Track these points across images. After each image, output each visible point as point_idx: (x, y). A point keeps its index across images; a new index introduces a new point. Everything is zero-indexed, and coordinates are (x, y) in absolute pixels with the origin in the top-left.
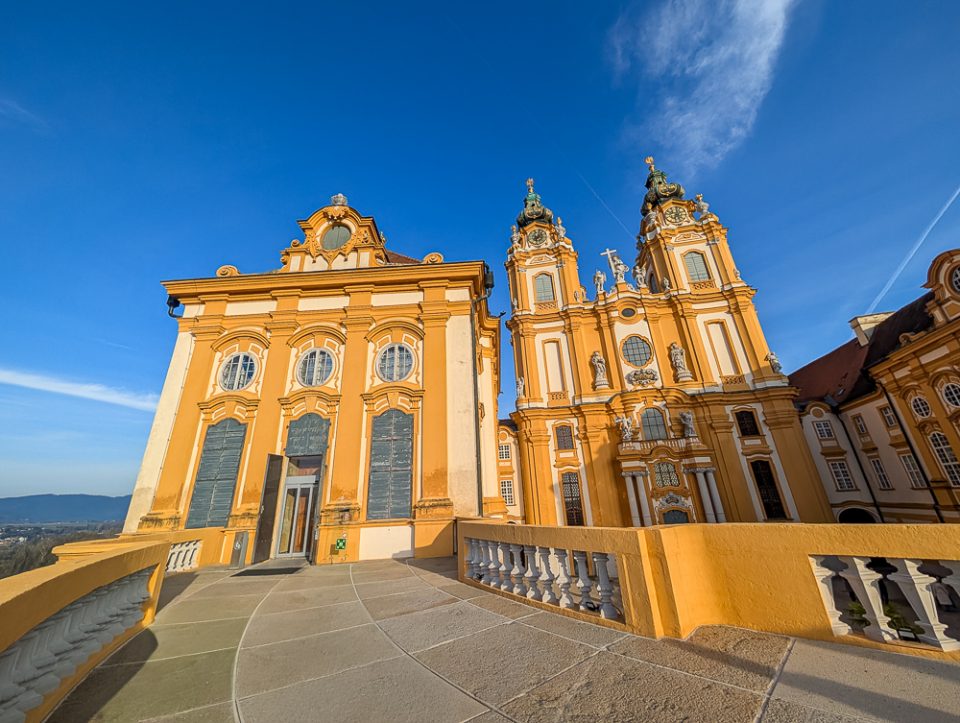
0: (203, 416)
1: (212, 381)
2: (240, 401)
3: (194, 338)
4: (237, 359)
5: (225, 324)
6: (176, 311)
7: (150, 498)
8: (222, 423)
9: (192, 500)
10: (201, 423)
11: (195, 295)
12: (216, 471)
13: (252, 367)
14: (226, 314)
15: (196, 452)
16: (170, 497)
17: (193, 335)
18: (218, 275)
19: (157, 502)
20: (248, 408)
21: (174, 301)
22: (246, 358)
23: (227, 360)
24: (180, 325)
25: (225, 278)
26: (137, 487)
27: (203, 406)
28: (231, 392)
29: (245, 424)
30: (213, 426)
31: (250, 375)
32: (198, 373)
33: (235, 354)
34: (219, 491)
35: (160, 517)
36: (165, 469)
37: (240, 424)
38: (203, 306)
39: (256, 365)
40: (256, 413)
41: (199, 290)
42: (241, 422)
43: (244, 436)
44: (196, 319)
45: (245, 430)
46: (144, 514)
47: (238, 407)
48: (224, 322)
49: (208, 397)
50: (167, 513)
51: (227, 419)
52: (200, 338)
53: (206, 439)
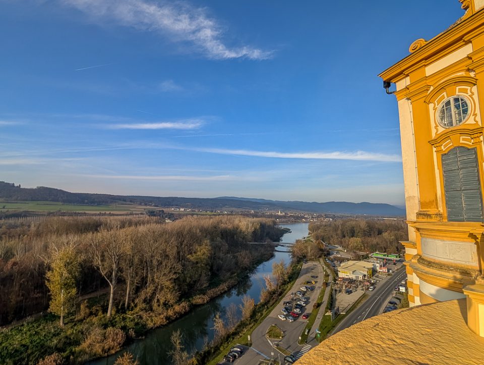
0: (434, 149)
1: (433, 125)
2: (463, 132)
3: (410, 101)
4: (448, 103)
5: (428, 82)
6: (390, 89)
7: (417, 202)
8: (453, 151)
9: (446, 204)
10: (435, 154)
11: (401, 73)
12: (459, 184)
13: (465, 104)
14: (427, 76)
15: (437, 173)
16: (430, 202)
17: (408, 99)
18: (411, 51)
19: (422, 204)
20: (472, 136)
21: (387, 84)
22: (456, 100)
23: (439, 107)
24: (397, 96)
25: (417, 51)
26: (406, 196)
27: (433, 143)
28: (452, 128)
29: (474, 149)
30: (445, 154)
31: (465, 111)
32: (421, 123)
33: (446, 99)
34: (467, 197)
35: (428, 213)
36: (421, 184)
37: (469, 149)
38: (408, 78)
39: (468, 102)
40: (481, 138)
41: (403, 69)
42: (469, 148)
43: (476, 158)
44: (407, 88)
45: (476, 153)
46: (417, 211)
47: (461, 137)
48: (428, 81)
49: (434, 136)
50: (432, 211)
51: (455, 148)
52: (413, 100)
53: (443, 164)
